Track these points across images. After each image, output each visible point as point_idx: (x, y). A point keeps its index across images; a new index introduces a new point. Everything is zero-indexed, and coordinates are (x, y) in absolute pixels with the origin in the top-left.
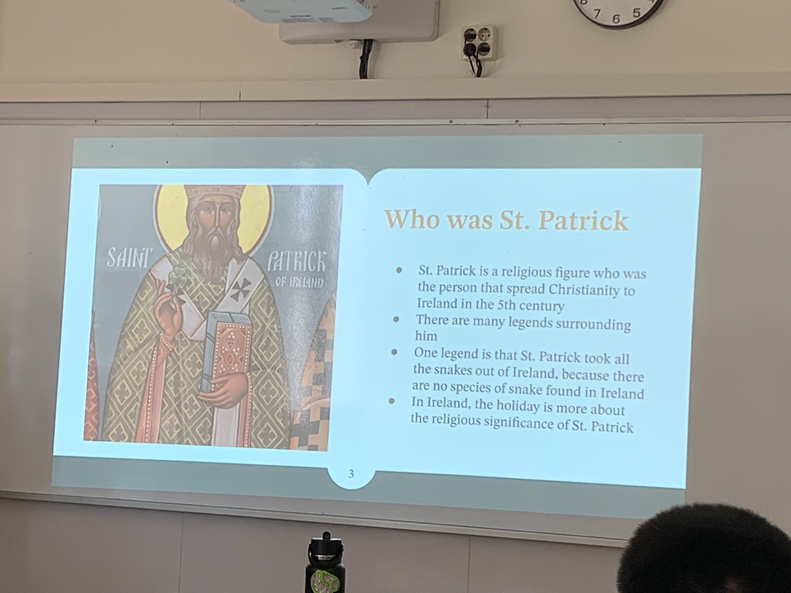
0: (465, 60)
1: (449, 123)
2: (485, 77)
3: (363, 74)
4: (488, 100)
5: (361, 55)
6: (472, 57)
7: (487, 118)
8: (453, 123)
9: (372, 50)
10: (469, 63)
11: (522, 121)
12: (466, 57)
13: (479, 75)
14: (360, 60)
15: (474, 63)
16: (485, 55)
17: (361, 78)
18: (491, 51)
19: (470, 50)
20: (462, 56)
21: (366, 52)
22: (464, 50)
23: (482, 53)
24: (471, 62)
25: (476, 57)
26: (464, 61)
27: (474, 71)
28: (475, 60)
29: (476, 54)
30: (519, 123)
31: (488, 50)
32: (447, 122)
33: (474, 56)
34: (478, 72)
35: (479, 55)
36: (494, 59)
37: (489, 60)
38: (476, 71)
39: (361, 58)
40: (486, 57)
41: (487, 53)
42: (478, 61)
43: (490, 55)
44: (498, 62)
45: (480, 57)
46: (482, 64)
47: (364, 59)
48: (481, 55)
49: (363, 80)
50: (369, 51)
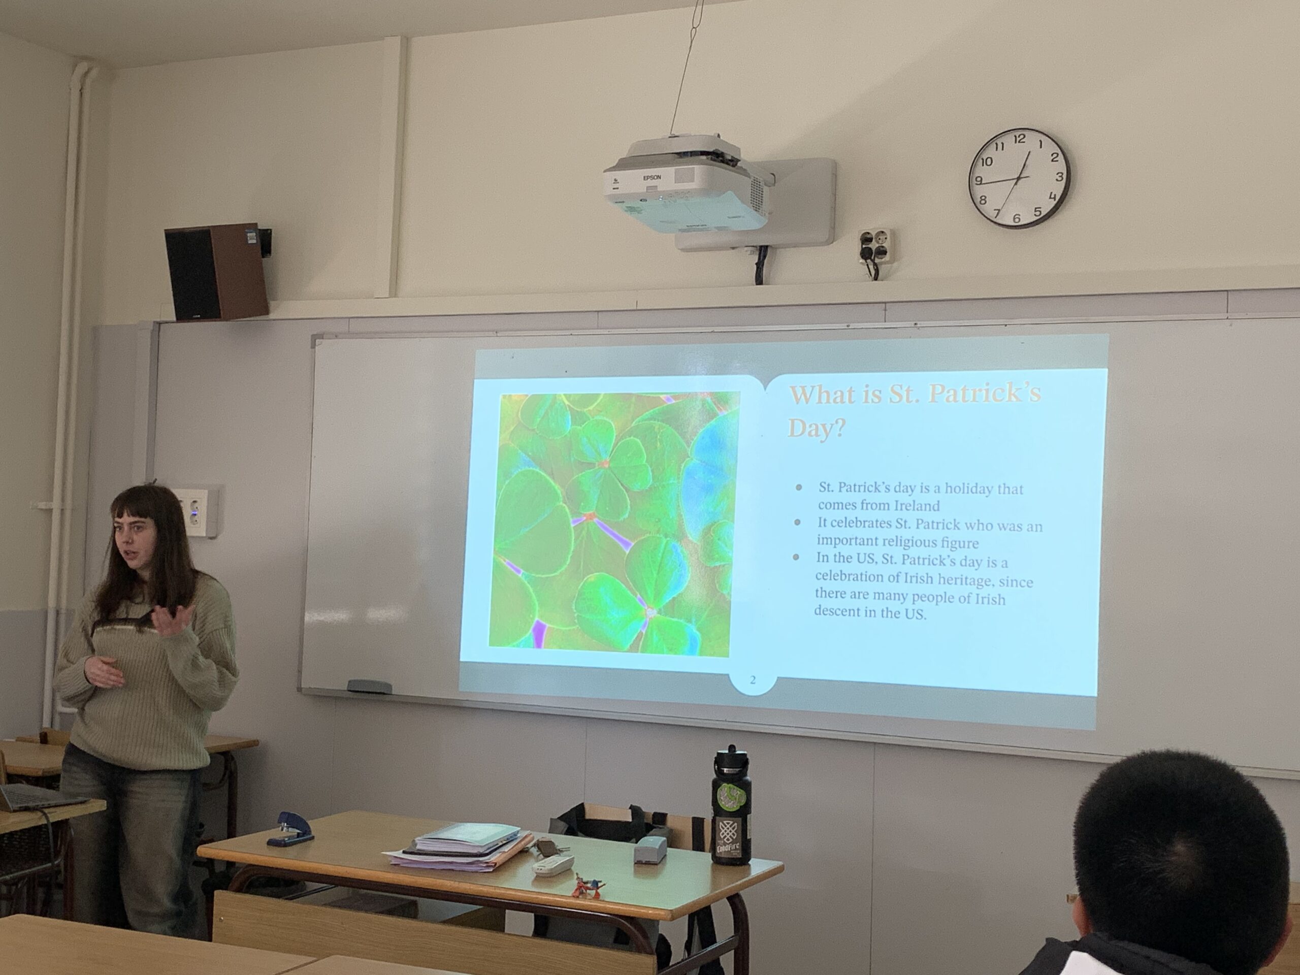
0: (862, 263)
1: (846, 328)
2: (882, 280)
3: (759, 281)
4: (885, 303)
5: (756, 261)
6: (869, 261)
7: (885, 321)
8: (850, 327)
9: (767, 256)
10: (866, 267)
11: (920, 324)
12: (862, 261)
13: (876, 279)
14: (755, 266)
15: (871, 267)
16: (882, 258)
17: (757, 284)
18: (888, 254)
19: (866, 254)
20: (859, 260)
21: (762, 258)
22: (861, 254)
23: (880, 256)
24: (868, 265)
25: (873, 261)
26: (861, 265)
27: (871, 275)
28: (872, 263)
29: (872, 258)
30: (918, 326)
31: (885, 253)
32: (844, 326)
33: (872, 260)
34: (875, 275)
35: (876, 259)
36: (891, 262)
37: (885, 263)
38: (873, 275)
39: (756, 264)
40: (883, 260)
41: (883, 256)
42: (875, 264)
43: (887, 258)
44: (895, 264)
45: (877, 261)
46: (879, 267)
47: (760, 265)
48: (877, 257)
49: (759, 286)
50: (765, 257)
